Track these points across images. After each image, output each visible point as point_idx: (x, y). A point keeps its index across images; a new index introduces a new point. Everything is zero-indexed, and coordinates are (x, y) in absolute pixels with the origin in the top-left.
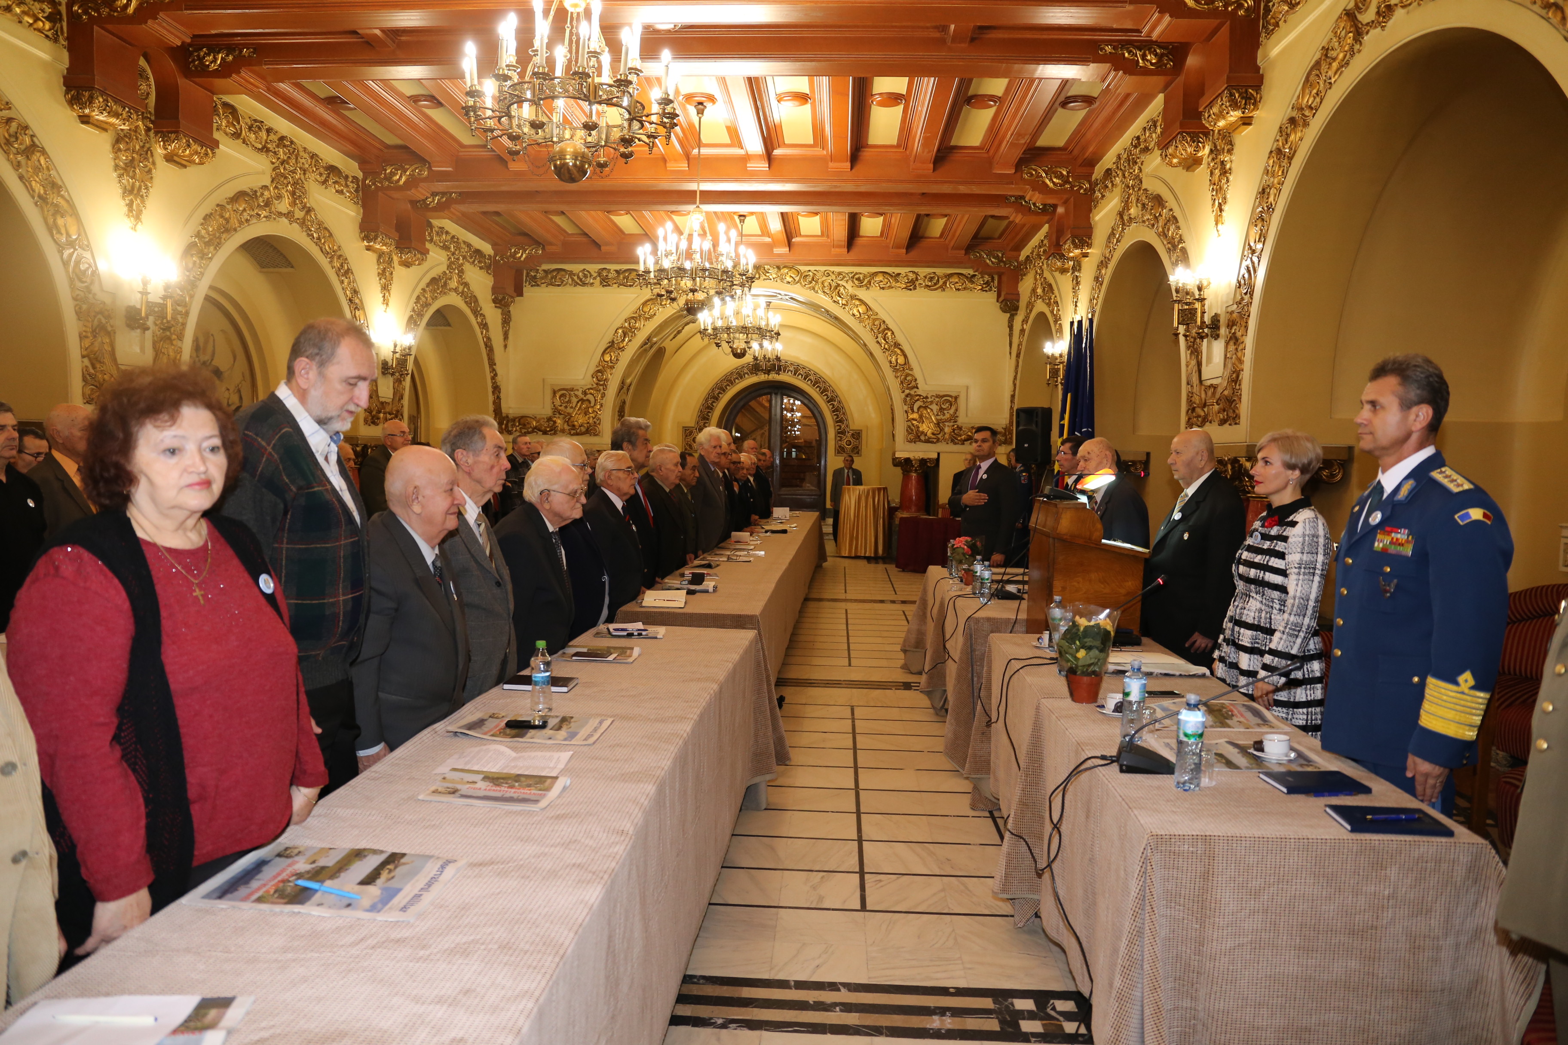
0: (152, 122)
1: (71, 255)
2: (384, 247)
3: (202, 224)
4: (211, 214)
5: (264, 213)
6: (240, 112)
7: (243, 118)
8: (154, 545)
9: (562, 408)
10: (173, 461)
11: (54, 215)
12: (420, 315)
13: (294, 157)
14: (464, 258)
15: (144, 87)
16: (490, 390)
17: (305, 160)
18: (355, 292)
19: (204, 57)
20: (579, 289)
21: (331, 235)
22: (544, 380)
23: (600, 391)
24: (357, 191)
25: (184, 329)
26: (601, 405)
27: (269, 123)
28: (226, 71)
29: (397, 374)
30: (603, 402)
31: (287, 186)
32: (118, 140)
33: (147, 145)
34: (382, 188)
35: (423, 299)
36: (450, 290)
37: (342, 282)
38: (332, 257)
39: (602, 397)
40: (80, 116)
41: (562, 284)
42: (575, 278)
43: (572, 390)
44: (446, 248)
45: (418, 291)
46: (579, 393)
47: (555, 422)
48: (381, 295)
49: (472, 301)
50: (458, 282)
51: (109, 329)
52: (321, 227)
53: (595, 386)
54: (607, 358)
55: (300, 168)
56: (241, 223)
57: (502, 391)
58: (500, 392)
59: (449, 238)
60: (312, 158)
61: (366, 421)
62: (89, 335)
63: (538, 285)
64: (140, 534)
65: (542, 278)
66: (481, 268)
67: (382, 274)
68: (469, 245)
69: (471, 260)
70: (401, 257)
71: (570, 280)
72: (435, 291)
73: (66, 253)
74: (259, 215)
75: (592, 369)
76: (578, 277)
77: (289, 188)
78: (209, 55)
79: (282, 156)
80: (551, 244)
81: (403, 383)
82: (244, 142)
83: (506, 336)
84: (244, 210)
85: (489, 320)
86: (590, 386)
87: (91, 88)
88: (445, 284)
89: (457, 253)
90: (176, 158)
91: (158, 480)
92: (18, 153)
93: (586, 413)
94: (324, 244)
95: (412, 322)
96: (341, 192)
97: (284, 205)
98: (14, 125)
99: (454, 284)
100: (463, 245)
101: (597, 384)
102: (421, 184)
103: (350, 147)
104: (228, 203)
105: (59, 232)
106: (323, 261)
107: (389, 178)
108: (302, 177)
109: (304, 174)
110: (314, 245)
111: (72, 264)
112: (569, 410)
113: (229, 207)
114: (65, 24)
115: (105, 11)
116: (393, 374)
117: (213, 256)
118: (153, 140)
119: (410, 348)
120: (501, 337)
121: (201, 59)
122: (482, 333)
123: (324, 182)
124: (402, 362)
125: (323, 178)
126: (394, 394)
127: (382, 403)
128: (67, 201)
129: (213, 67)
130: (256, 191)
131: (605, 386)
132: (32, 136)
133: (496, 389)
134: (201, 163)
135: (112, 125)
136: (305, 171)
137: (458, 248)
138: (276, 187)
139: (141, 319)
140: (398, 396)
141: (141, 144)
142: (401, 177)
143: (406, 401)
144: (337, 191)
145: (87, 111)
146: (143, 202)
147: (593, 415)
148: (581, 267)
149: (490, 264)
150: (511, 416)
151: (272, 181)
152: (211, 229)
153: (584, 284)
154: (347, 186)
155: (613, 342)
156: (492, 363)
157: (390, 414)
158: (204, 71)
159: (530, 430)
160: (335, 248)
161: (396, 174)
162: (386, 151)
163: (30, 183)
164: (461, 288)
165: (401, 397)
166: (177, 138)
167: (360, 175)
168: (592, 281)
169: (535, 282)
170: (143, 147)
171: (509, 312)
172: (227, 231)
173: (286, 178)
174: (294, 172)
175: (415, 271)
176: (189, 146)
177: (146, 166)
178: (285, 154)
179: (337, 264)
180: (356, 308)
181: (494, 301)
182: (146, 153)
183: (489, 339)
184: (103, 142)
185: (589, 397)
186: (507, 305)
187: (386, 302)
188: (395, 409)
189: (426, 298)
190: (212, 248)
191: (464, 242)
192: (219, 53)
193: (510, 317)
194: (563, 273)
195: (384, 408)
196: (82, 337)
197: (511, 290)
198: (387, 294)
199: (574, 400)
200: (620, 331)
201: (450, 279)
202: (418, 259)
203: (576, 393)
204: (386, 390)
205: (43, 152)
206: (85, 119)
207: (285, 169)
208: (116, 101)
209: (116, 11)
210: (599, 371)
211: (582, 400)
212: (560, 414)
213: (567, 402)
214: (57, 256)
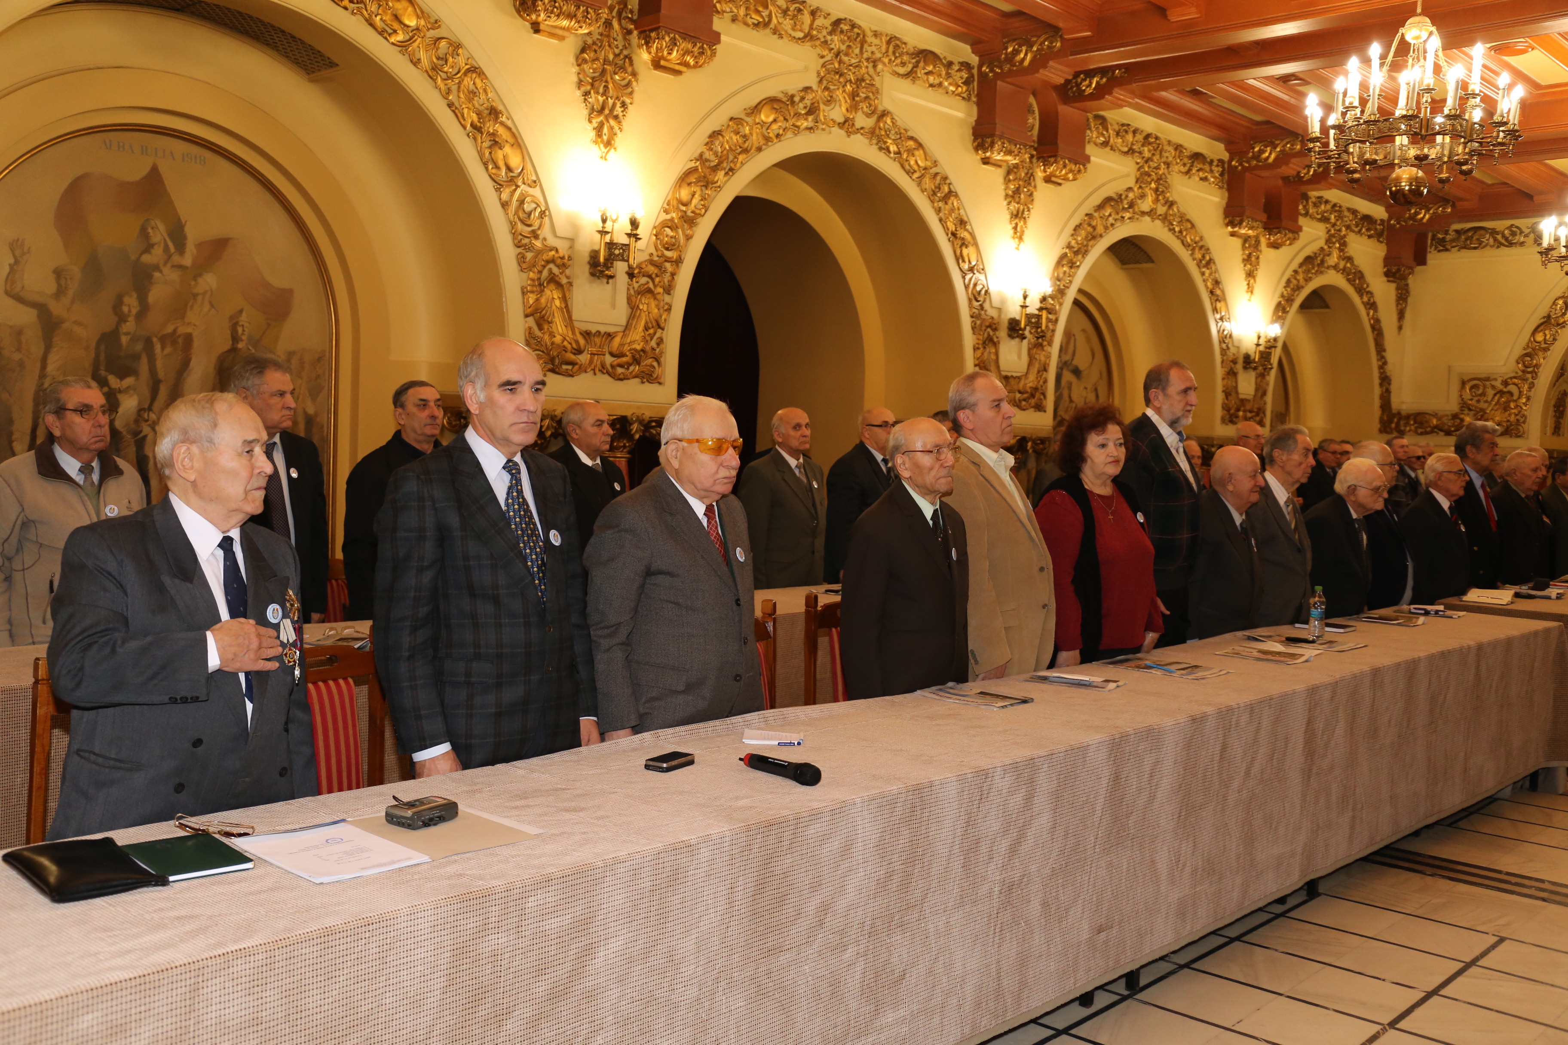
0: (1035, 149)
1: (970, 279)
2: (1250, 232)
3: (1072, 235)
4: (1081, 224)
5: (1127, 215)
6: (1109, 120)
7: (1111, 125)
8: (1092, 492)
9: (1473, 402)
10: (1103, 450)
11: (961, 247)
12: (1290, 300)
13: (1158, 152)
14: (1348, 227)
15: (1030, 121)
16: (1376, 381)
17: (1170, 151)
18: (1217, 283)
19: (1081, 83)
20: (1504, 251)
21: (1193, 226)
22: (1450, 367)
23: (1527, 380)
24: (1222, 174)
25: (1053, 336)
26: (1528, 399)
27: (1135, 124)
28: (1100, 92)
29: (1260, 368)
30: (1531, 394)
31: (1150, 183)
32: (1009, 173)
33: (1031, 171)
34: (1250, 169)
35: (1295, 282)
36: (1328, 268)
37: (1203, 274)
38: (1193, 249)
39: (1530, 388)
40: (982, 159)
41: (1480, 246)
42: (1499, 237)
43: (1488, 379)
44: (1324, 220)
45: (1289, 273)
46: (1498, 384)
47: (1462, 420)
48: (1246, 283)
49: (1356, 277)
50: (1339, 257)
51: (995, 340)
52: (1184, 219)
53: (1520, 373)
54: (1539, 337)
55: (1164, 163)
56: (1106, 228)
57: (1393, 382)
58: (1389, 384)
59: (1329, 207)
60: (1176, 149)
61: (1223, 420)
62: (980, 346)
63: (1447, 250)
64: (1086, 487)
65: (1452, 241)
66: (1370, 237)
67: (1247, 260)
68: (1354, 212)
69: (1356, 230)
70: (1269, 239)
71: (1491, 240)
72: (1309, 271)
73: (968, 277)
74: (1123, 217)
75: (1518, 351)
76: (1503, 236)
77: (1153, 185)
78: (1085, 80)
79: (1147, 154)
80: (1461, 199)
81: (1267, 378)
82: (1112, 149)
83: (1401, 315)
84: (1110, 215)
85: (1378, 298)
86: (1513, 375)
87: (992, 135)
88: (1322, 261)
89: (1338, 223)
90: (1053, 179)
91: (1097, 460)
92: (940, 201)
93: (1506, 408)
94: (1185, 237)
95: (1280, 311)
96: (1204, 179)
97: (1146, 205)
98: (938, 178)
99: (1333, 260)
100: (1346, 213)
101: (1523, 371)
102: (1294, 160)
103: (1216, 132)
104: (1096, 211)
105: (964, 261)
106: (1184, 254)
107: (1257, 157)
108: (1166, 171)
109: (1168, 168)
110: (1175, 239)
111: (971, 286)
112: (1482, 405)
113: (1096, 214)
114: (976, 83)
115: (1007, 67)
116: (1255, 369)
117: (1081, 263)
118: (1035, 165)
119: (1275, 340)
120: (1395, 317)
121: (1078, 85)
122: (1368, 314)
123: (1187, 173)
124: (1265, 356)
125: (1187, 168)
126: (1257, 390)
127: (1242, 400)
128: (970, 234)
129: (1089, 91)
130: (1121, 195)
131: (1535, 374)
132: (950, 184)
133: (1385, 380)
134: (1074, 179)
135: (1006, 161)
136: (1168, 165)
137: (1340, 217)
138: (1140, 187)
139: (1021, 329)
140: (1261, 391)
141: (1026, 171)
142: (1270, 154)
143: (1269, 398)
144: (1201, 179)
145: (988, 154)
146: (1025, 223)
147: (1515, 411)
148: (1508, 223)
149: (1383, 231)
150: (1404, 413)
151: (1137, 182)
152: (1079, 238)
153: (1511, 244)
154: (1211, 171)
155: (1549, 317)
156: (1380, 349)
157: (1250, 412)
158: (1080, 97)
159: (1429, 429)
160: (1197, 239)
161: (1264, 152)
162: (1254, 127)
163: (946, 223)
164: (1342, 264)
165: (1264, 393)
166: (1055, 162)
167: (1226, 156)
168: (1522, 239)
169: (1443, 246)
170: (1027, 174)
171: (1407, 285)
172: (1094, 238)
173: (1149, 175)
174: (1157, 168)
175: (1286, 252)
176: (1065, 166)
177: (1029, 190)
178: (1149, 151)
179: (1198, 256)
180: (1217, 300)
181: (1387, 274)
182: (1030, 178)
183: (1378, 321)
184: (996, 175)
185: (1512, 388)
186: (1404, 278)
187: (1250, 289)
188: (1256, 406)
189: (1298, 281)
190: (1080, 257)
191: (1349, 209)
192: (1094, 77)
193: (1407, 291)
194: (1482, 232)
195: (1244, 406)
196: (975, 349)
197: (1408, 257)
198: (1252, 281)
199: (1490, 392)
200: (1561, 302)
201: (1329, 255)
202: (1289, 239)
203: (1493, 383)
204: (1246, 384)
205: (957, 196)
206: (986, 160)
207: (1149, 167)
208: (1010, 141)
209: (1014, 65)
210: (1526, 355)
211: (1501, 393)
212: (1470, 410)
213: (1480, 395)
214: (961, 280)
